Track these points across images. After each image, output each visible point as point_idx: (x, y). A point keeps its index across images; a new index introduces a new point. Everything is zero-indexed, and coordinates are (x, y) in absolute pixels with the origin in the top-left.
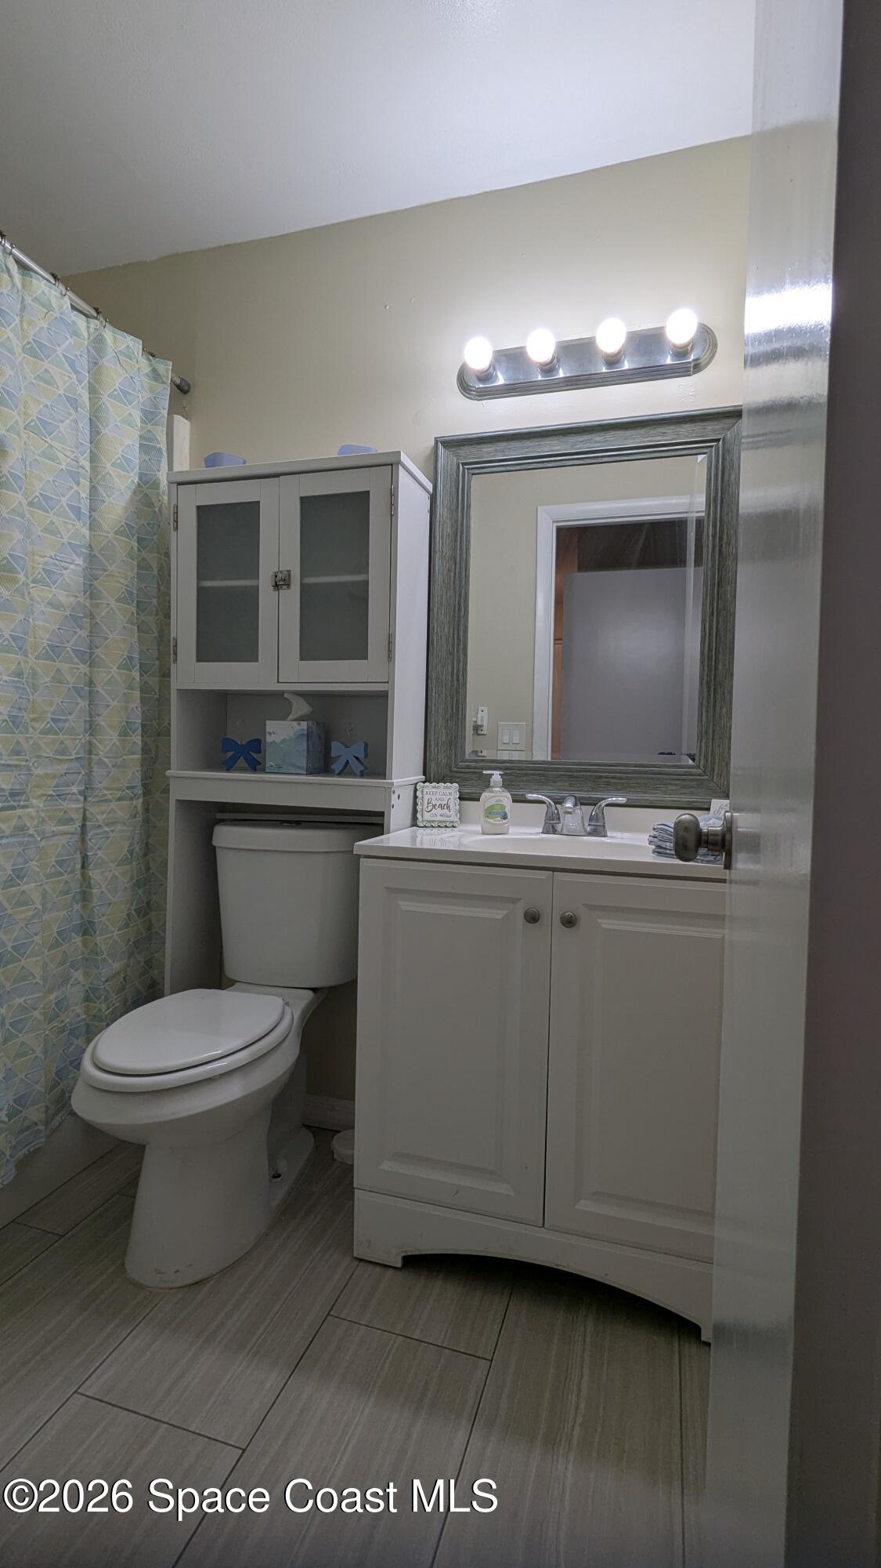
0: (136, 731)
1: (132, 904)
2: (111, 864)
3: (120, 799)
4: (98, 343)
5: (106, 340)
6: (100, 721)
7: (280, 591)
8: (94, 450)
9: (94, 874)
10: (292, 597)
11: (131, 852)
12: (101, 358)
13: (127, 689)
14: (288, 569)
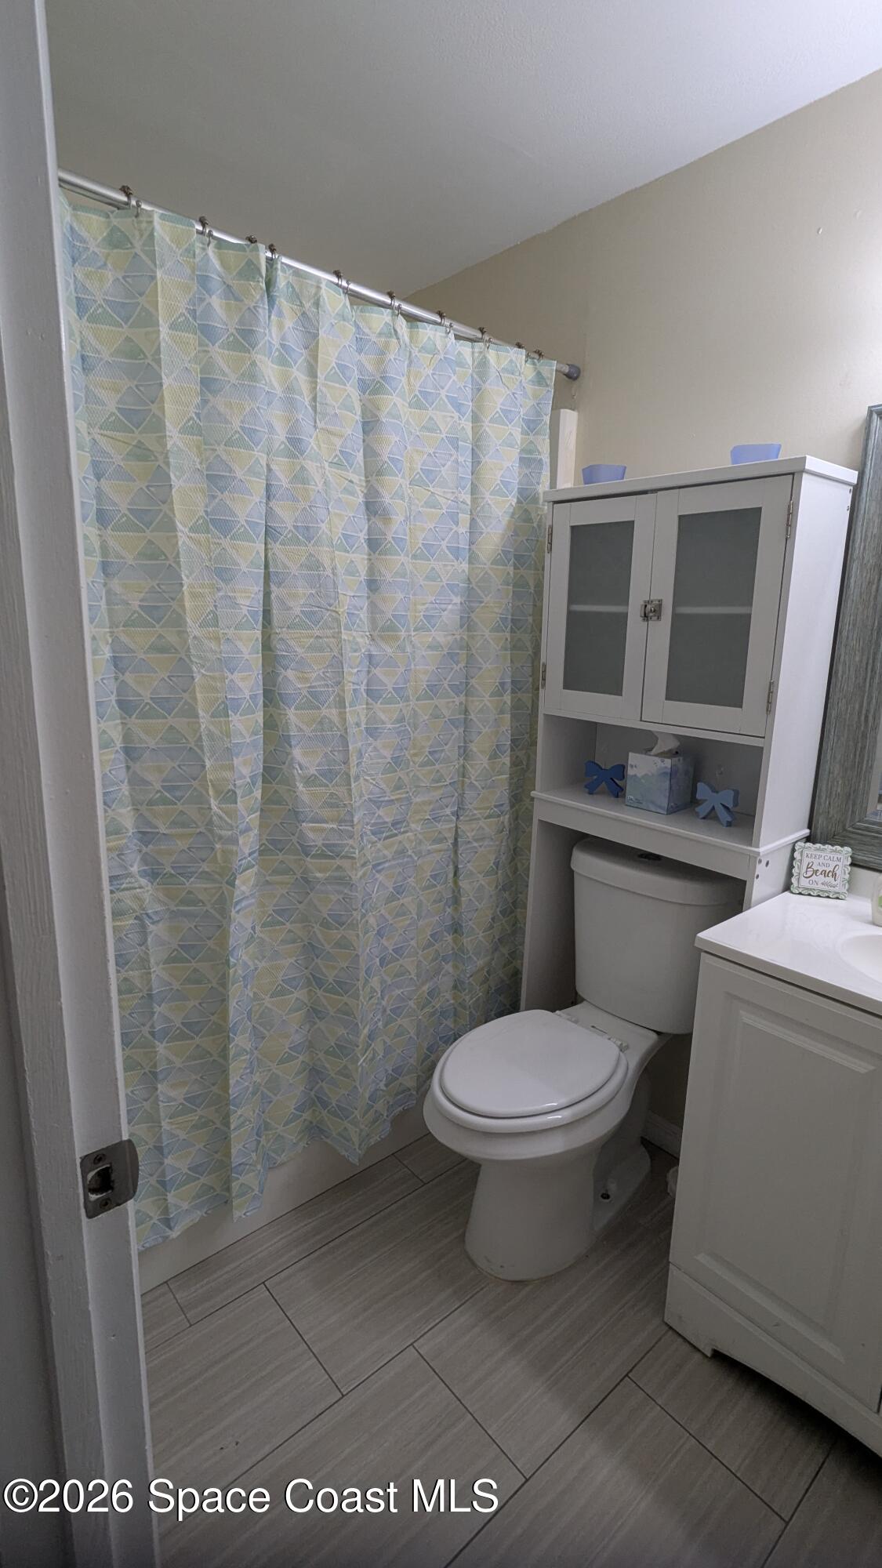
0: (505, 752)
1: (497, 907)
2: (479, 875)
3: (489, 817)
4: (482, 366)
5: (489, 362)
6: (473, 747)
7: (650, 622)
8: (476, 482)
9: (464, 884)
10: (662, 629)
11: (497, 864)
12: (484, 382)
13: (498, 714)
14: (659, 598)
